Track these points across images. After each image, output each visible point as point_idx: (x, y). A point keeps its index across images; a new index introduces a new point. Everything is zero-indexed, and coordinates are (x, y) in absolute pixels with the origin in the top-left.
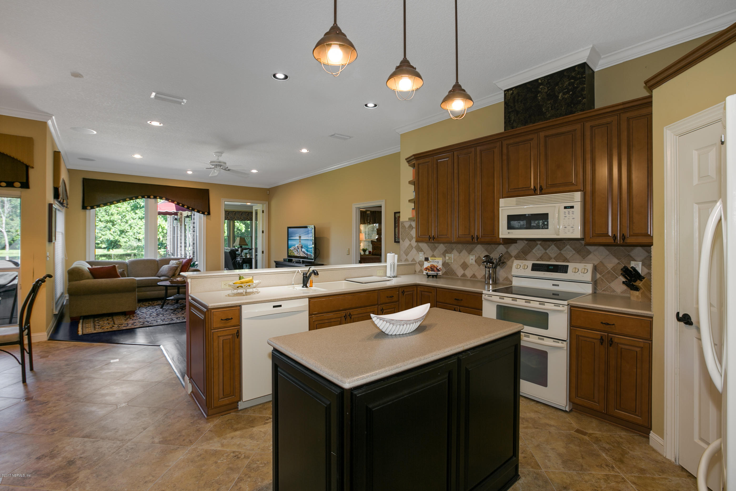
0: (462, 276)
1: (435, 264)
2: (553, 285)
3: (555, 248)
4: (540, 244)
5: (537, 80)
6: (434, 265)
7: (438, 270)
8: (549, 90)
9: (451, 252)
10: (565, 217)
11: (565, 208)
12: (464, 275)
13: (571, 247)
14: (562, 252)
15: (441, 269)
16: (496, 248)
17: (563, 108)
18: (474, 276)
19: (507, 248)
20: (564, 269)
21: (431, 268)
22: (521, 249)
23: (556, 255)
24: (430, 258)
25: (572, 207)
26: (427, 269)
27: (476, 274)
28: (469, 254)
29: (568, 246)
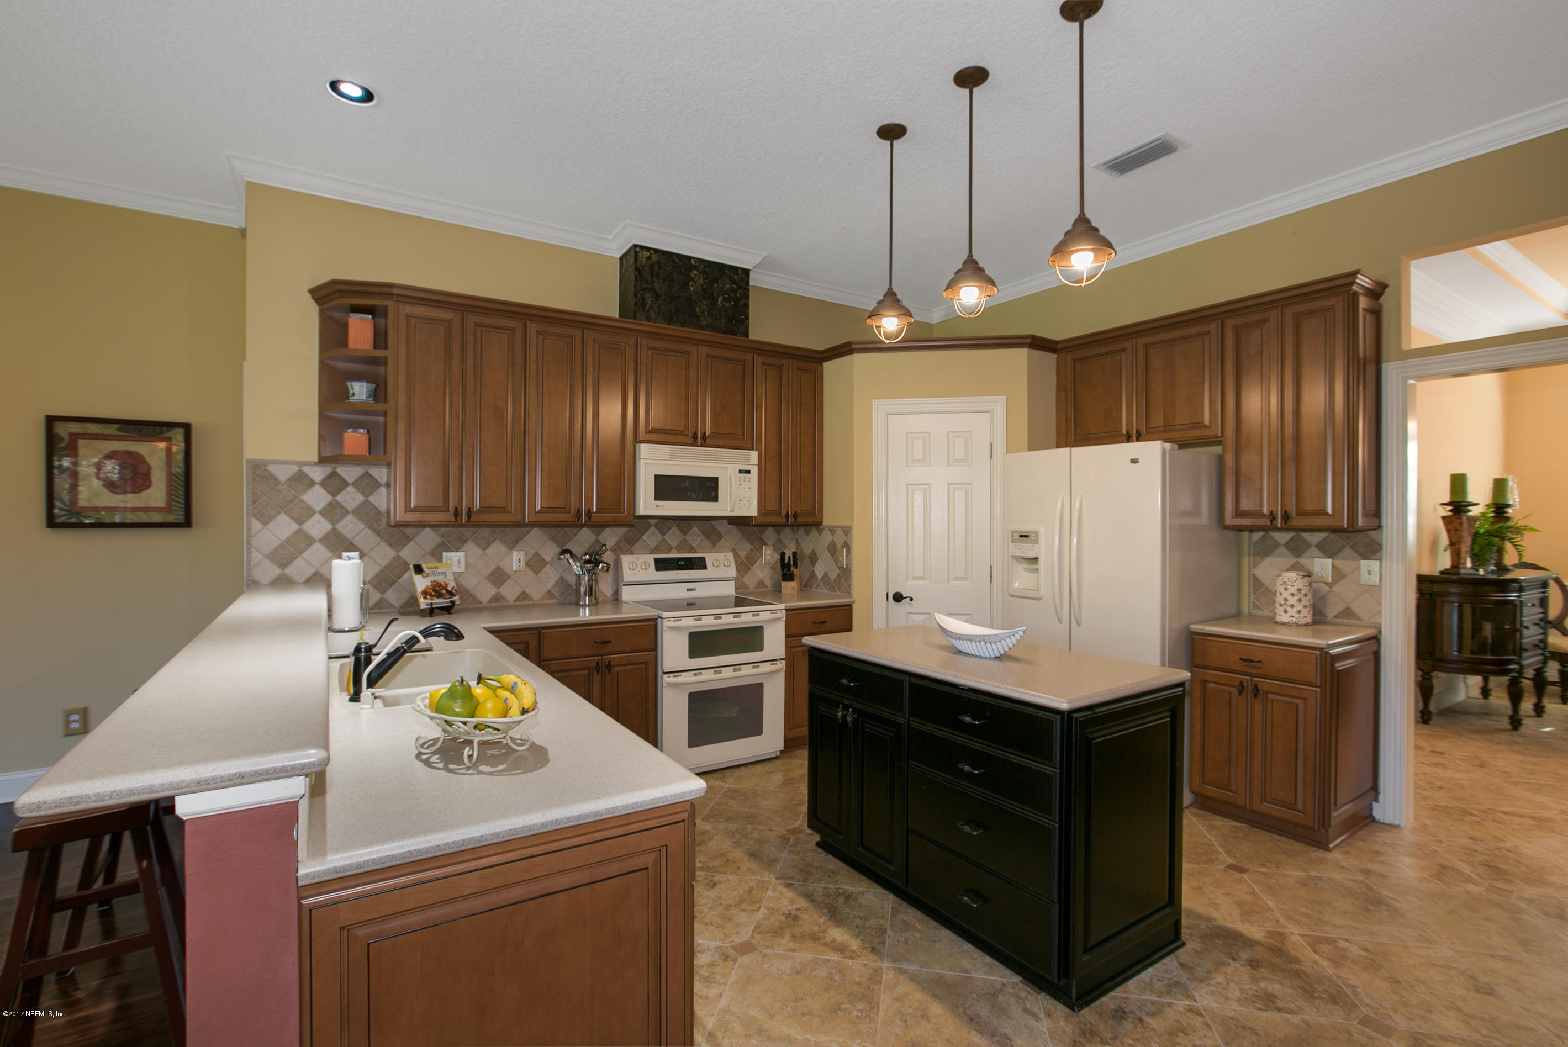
0: (491, 601)
1: (440, 579)
2: (688, 590)
3: (678, 532)
4: (656, 526)
5: (689, 258)
6: (439, 581)
7: (451, 594)
8: (705, 283)
9: (460, 547)
10: (740, 485)
11: (740, 471)
12: (498, 598)
13: (699, 529)
14: (687, 537)
15: (456, 591)
16: (574, 535)
17: (723, 321)
18: (524, 596)
19: (598, 534)
20: (700, 564)
21: (435, 591)
22: (624, 535)
23: (678, 542)
24: (424, 567)
25: (748, 472)
26: (426, 594)
27: (528, 591)
28: (511, 549)
29: (695, 529)
